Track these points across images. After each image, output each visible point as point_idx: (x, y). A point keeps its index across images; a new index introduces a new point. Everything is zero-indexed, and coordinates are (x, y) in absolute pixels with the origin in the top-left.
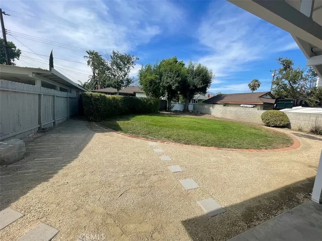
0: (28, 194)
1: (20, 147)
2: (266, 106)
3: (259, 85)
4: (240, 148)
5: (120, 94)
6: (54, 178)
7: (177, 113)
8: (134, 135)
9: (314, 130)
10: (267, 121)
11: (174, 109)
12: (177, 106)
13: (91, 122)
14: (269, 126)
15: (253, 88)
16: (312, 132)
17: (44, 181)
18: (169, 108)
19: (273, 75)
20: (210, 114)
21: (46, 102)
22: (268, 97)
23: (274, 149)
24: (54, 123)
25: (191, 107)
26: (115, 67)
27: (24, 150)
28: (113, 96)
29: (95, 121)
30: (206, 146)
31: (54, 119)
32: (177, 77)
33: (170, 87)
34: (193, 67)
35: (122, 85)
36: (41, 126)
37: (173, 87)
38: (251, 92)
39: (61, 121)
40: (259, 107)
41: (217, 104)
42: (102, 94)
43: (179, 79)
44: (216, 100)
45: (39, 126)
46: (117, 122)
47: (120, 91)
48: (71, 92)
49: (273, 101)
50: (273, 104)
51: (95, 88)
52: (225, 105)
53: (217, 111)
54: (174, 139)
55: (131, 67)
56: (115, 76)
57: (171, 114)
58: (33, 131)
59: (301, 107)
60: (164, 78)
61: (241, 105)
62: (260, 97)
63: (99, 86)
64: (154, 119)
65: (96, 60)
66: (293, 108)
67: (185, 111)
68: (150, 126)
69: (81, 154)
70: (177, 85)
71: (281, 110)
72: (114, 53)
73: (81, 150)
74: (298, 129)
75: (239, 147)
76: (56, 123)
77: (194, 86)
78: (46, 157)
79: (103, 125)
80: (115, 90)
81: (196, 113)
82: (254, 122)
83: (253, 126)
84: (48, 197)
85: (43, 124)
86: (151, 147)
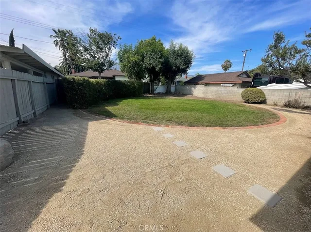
0: (42, 216)
1: (5, 150)
2: (244, 85)
3: (231, 65)
4: (241, 126)
5: (103, 78)
6: (67, 185)
7: (160, 95)
8: (132, 120)
9: (287, 104)
10: (247, 99)
11: (156, 92)
12: (160, 88)
13: (77, 110)
14: (249, 103)
15: (226, 68)
16: (286, 106)
17: (55, 192)
18: (152, 91)
19: (244, 55)
20: (192, 95)
21: (22, 89)
22: (245, 76)
23: (268, 124)
24: (35, 114)
25: (173, 89)
26: (94, 48)
27: (12, 152)
28: (96, 80)
29: (80, 108)
30: (211, 126)
31: (33, 109)
32: (160, 58)
33: (153, 68)
34: (175, 48)
35: (103, 67)
36: (20, 118)
37: (157, 69)
38: (224, 72)
39: (41, 111)
40: (238, 85)
41: (199, 84)
42: (85, 78)
43: (162, 60)
44: (196, 80)
45: (18, 119)
46: (106, 108)
47: (103, 75)
48: (46, 77)
49: (250, 80)
50: (251, 83)
51: (69, 72)
52: (206, 85)
53: (199, 91)
54: (176, 122)
55: (113, 47)
56: (94, 57)
57: (155, 96)
58: (12, 126)
59: (275, 84)
60: (147, 59)
61: (221, 85)
62: (238, 76)
63: (73, 70)
64: (143, 102)
65: (65, 40)
66: (269, 85)
67: (168, 93)
68: (144, 110)
69: (86, 149)
70: (160, 66)
71: (258, 88)
72: (91, 30)
73: (82, 144)
74: (273, 104)
75: (239, 125)
76: (37, 113)
77: (176, 67)
78: (43, 158)
79: (92, 112)
80: (96, 74)
81: (178, 94)
82: (234, 100)
83: (235, 104)
84: (72, 216)
85: (22, 117)
86: (158, 132)
